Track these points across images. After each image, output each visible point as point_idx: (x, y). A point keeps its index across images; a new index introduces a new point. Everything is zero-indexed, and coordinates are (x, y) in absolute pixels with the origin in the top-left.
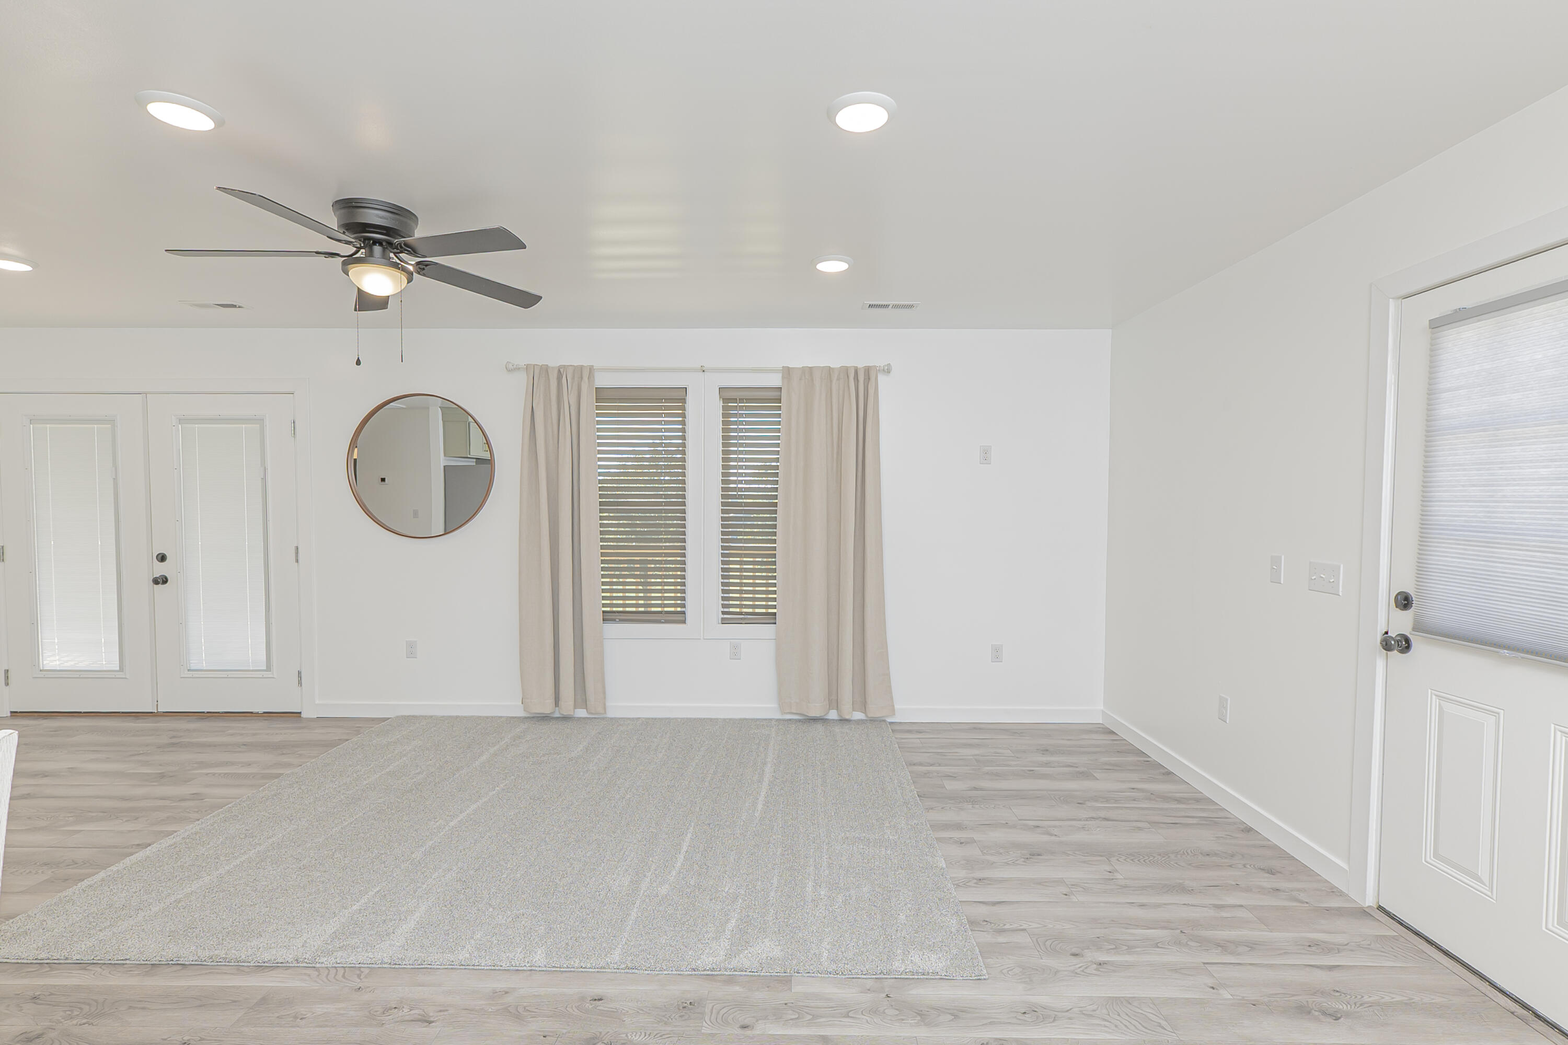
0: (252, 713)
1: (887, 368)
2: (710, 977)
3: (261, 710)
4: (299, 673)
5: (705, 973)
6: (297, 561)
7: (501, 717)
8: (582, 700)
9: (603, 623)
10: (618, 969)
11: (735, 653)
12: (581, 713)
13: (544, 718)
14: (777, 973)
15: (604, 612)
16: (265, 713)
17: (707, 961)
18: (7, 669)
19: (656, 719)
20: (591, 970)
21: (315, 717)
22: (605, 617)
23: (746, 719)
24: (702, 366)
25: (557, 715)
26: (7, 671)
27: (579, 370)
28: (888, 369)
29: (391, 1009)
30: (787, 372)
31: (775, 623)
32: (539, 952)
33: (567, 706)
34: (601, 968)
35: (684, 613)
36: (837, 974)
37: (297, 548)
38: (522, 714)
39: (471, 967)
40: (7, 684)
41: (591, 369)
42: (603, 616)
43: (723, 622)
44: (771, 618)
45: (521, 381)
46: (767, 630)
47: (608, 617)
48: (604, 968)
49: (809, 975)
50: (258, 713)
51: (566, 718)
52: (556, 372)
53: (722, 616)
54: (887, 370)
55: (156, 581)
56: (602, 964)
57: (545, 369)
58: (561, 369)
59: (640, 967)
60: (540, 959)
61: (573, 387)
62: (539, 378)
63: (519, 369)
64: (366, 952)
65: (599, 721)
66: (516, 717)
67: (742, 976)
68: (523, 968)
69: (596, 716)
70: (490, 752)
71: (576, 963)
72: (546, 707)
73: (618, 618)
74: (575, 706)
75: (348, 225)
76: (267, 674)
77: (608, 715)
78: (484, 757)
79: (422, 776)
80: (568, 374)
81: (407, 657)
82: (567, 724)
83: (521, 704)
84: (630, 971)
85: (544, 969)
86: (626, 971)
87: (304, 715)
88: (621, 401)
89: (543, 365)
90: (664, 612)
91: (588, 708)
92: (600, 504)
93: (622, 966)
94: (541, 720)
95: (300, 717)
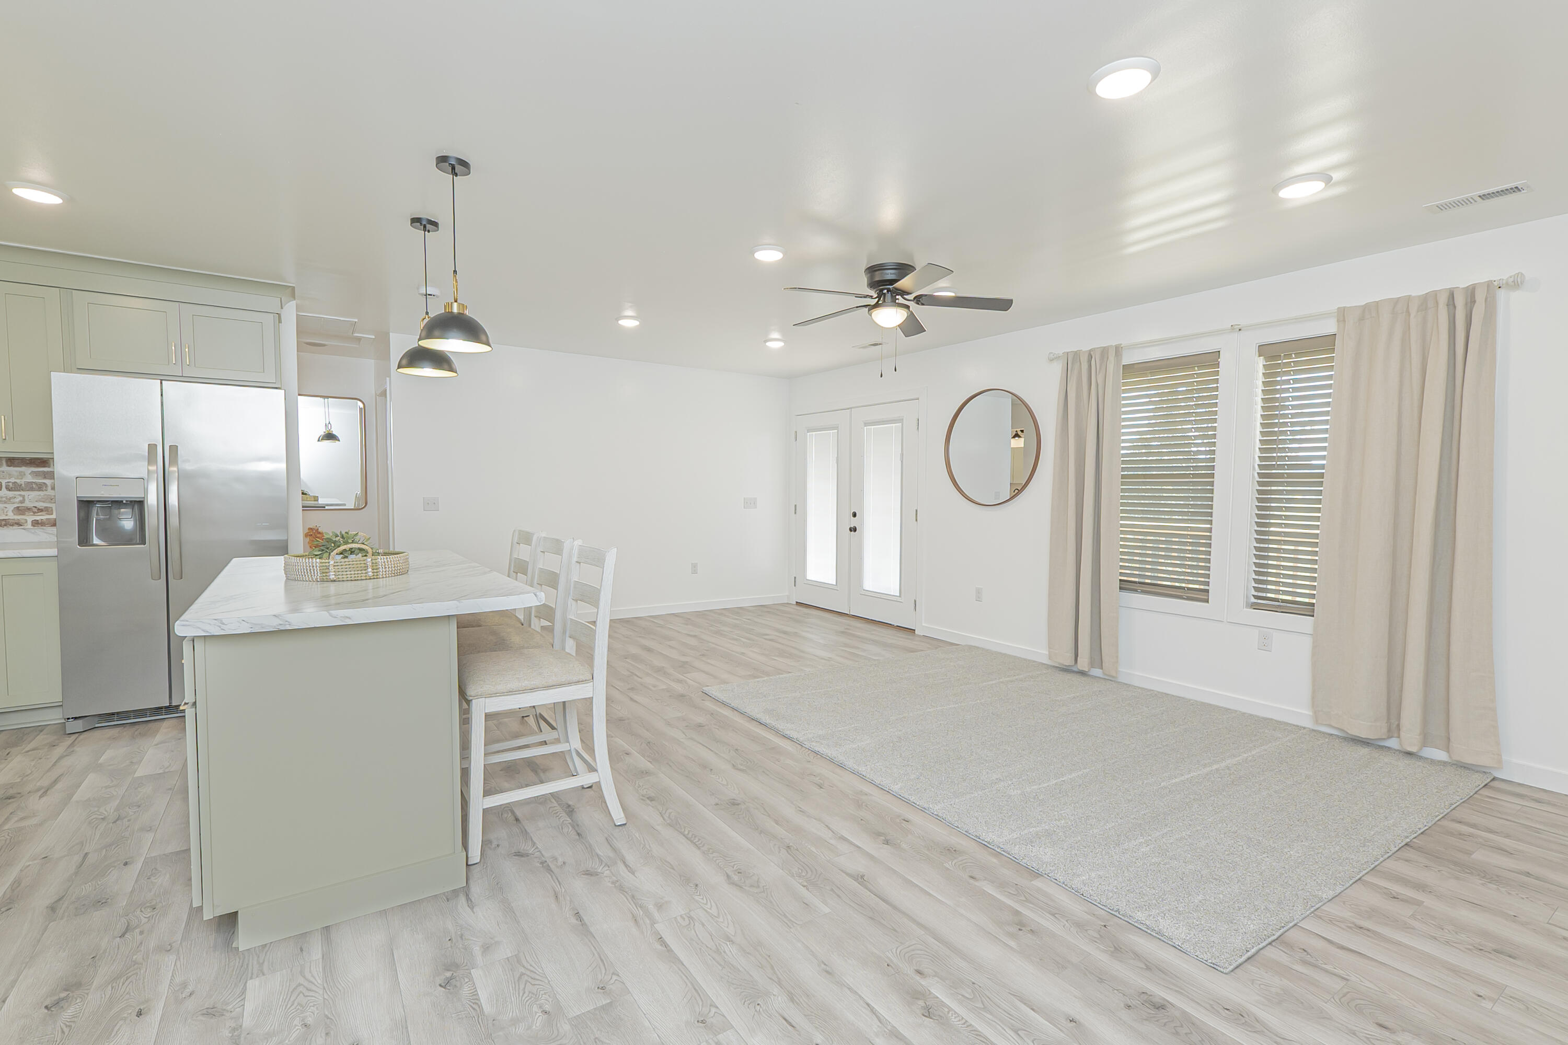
0: (891, 624)
1: (1512, 279)
2: (985, 846)
3: (896, 625)
4: (915, 601)
5: (983, 842)
6: (917, 520)
7: (1034, 662)
8: (1097, 659)
9: (1119, 591)
10: (933, 813)
11: (1265, 644)
12: (1097, 672)
13: (1066, 670)
14: (1032, 867)
15: (1121, 580)
16: (897, 626)
17: (989, 836)
18: (795, 576)
19: (1168, 694)
20: (917, 807)
21: (923, 635)
22: (1121, 586)
23: (1272, 719)
24: (1232, 326)
25: (1075, 669)
26: (795, 578)
27: (1104, 351)
28: (1514, 281)
29: (812, 775)
30: (1342, 314)
31: (1313, 616)
32: (899, 785)
33: (1083, 664)
35: (1207, 591)
36: (1078, 892)
37: (917, 511)
38: (1046, 661)
39: (862, 776)
40: (795, 586)
41: (1118, 350)
42: (1120, 584)
43: (1255, 606)
44: (1308, 610)
45: (1057, 369)
46: (1305, 623)
47: (1125, 586)
48: (926, 809)
49: (1056, 881)
50: (893, 626)
51: (1082, 673)
52: (1086, 355)
53: (1256, 601)
54: (1516, 284)
55: (850, 530)
56: (926, 806)
57: (1076, 355)
58: (1092, 353)
59: (945, 818)
60: (896, 788)
61: (1100, 368)
62: (1073, 363)
63: (1058, 358)
64: (824, 748)
65: (1113, 682)
66: (1045, 664)
67: (1006, 856)
68: (885, 789)
69: (1111, 679)
70: (1001, 680)
71: (912, 799)
72: (1068, 660)
73: (1140, 588)
74: (1092, 665)
75: (873, 284)
76: (899, 599)
77: (1120, 679)
78: (994, 682)
79: (942, 681)
80: (1097, 356)
81: (977, 600)
82: (1084, 679)
83: (1048, 653)
84: (937, 817)
85: (895, 794)
86: (934, 816)
87: (916, 632)
88: (1152, 374)
89: (1076, 352)
90: (1187, 588)
91: (1102, 669)
92: (1123, 477)
93: (935, 813)
94: (1061, 670)
95: (914, 633)
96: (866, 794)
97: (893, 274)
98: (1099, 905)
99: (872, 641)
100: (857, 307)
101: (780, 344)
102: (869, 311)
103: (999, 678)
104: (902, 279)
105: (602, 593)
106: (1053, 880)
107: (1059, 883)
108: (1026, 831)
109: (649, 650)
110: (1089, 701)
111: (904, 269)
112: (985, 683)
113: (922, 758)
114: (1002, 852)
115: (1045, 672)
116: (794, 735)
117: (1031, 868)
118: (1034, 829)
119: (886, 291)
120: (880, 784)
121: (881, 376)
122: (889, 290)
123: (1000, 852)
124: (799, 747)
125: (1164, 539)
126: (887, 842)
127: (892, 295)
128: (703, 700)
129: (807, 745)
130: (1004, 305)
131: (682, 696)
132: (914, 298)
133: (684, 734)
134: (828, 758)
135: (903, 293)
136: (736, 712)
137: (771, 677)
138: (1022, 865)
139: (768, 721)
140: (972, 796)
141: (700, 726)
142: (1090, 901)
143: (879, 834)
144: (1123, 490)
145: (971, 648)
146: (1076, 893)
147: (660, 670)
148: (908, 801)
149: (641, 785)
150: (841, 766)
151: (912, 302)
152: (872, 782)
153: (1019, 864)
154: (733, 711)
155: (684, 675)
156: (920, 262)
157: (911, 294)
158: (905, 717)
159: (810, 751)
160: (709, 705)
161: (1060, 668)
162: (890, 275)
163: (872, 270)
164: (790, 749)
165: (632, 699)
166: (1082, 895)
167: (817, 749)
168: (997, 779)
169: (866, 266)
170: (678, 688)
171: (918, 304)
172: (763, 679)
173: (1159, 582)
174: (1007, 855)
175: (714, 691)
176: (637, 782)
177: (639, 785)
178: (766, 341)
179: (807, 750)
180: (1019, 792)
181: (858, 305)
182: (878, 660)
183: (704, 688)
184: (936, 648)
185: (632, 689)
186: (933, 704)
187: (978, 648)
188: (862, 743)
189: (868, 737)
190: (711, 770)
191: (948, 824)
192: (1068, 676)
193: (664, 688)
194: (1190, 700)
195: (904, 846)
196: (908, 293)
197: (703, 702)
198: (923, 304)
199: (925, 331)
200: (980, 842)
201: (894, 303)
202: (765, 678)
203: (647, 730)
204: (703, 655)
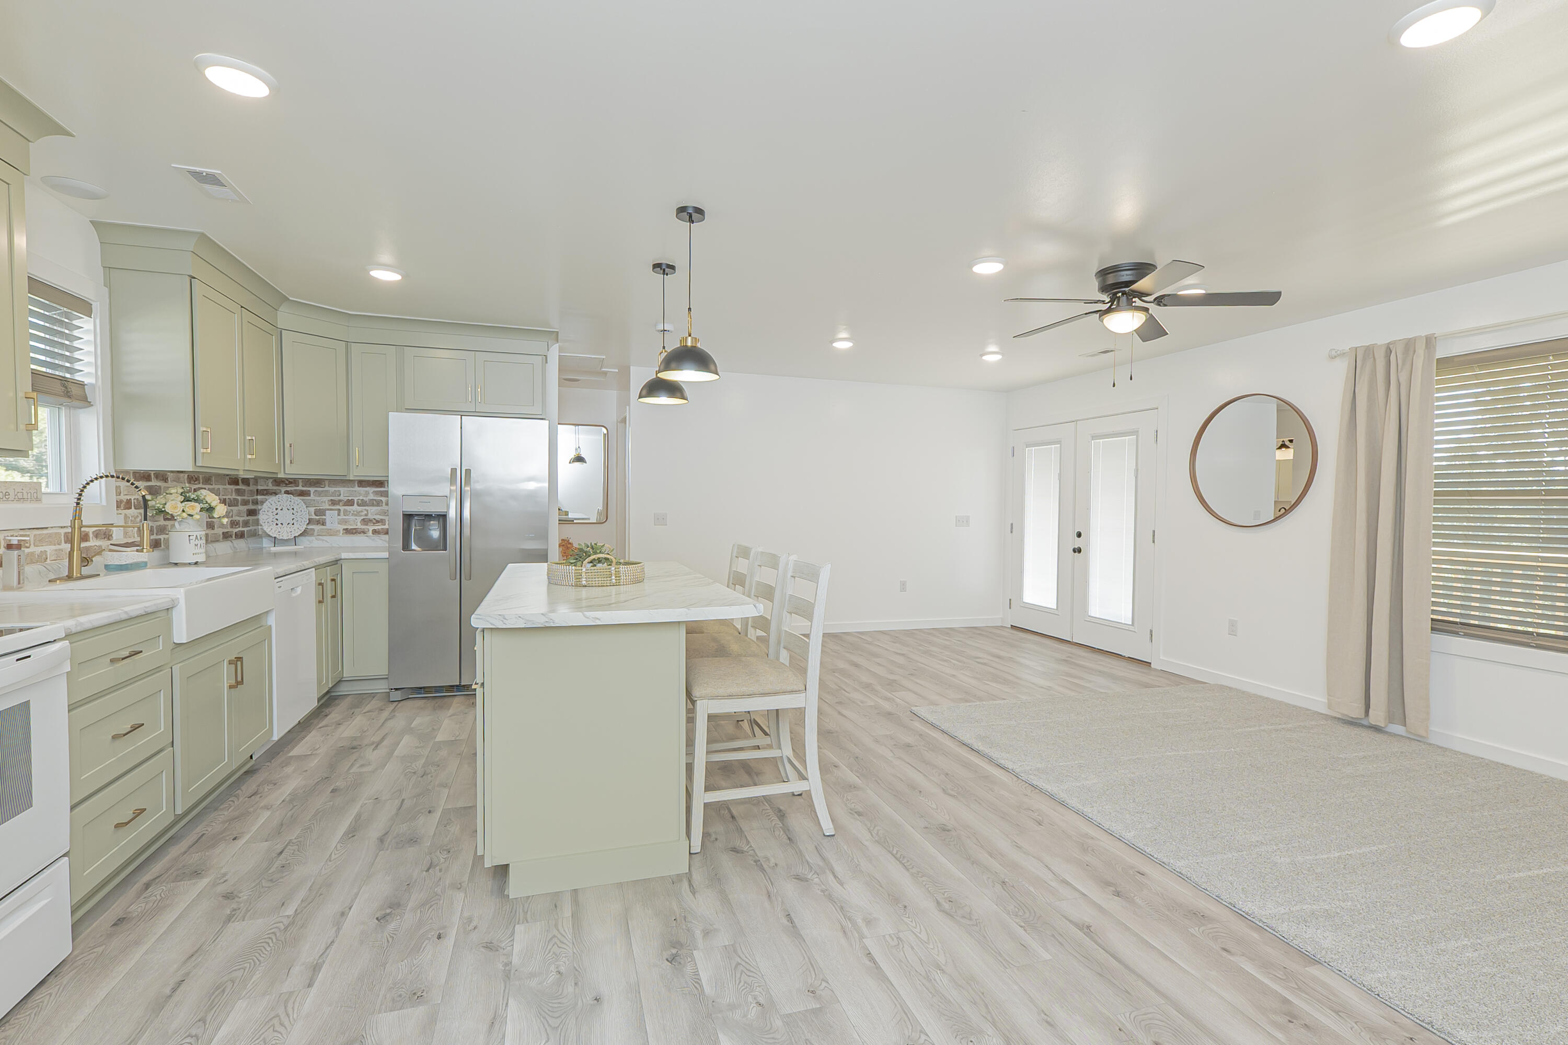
0: (1119, 655)
2: (1243, 917)
3: (1127, 655)
4: (1151, 631)
5: (1240, 912)
6: (1154, 542)
8: (1398, 712)
9: (1432, 633)
10: (1174, 870)
12: (1398, 729)
13: (1352, 723)
15: (1432, 620)
16: (1129, 657)
17: (1248, 906)
18: (1010, 597)
20: (1155, 860)
21: (1160, 669)
22: (1433, 626)
25: (1365, 722)
26: (1010, 600)
27: (1409, 345)
29: (1030, 810)
32: (1132, 833)
33: (1377, 716)
34: (1163, 863)
37: (1154, 532)
38: (1324, 710)
39: (1087, 818)
40: (1010, 608)
41: (1430, 341)
42: (1432, 624)
45: (1342, 368)
47: (1438, 626)
48: (1166, 864)
50: (1125, 657)
51: (1376, 729)
52: (1383, 350)
55: (1074, 551)
56: (1165, 860)
57: (1369, 351)
58: (1391, 346)
59: (1190, 877)
60: (1129, 835)
61: (1404, 364)
62: (1364, 359)
63: (1343, 354)
64: (1044, 782)
65: (1421, 744)
66: (1321, 714)
67: (1270, 932)
68: (1116, 835)
69: (1419, 739)
70: (1262, 728)
71: (1148, 850)
72: (1356, 711)
73: (1462, 631)
74: (1391, 719)
75: (1104, 289)
76: (1132, 628)
77: (1433, 740)
78: (1252, 729)
79: (1185, 723)
80: (1399, 350)
81: (1229, 634)
82: (1378, 736)
83: (1327, 701)
84: (1180, 875)
85: (1126, 842)
86: (1177, 873)
87: (1152, 666)
88: (1481, 368)
89: (1368, 346)
90: (1536, 633)
91: (1405, 725)
92: (1437, 494)
93: (1178, 870)
94: (1345, 723)
95: (1150, 666)
96: (1092, 838)
97: (1130, 275)
98: (1403, 1012)
99: (1100, 672)
100: (1086, 314)
101: (999, 357)
102: (1100, 317)
103: (1261, 725)
104: (1139, 280)
105: (816, 608)
106: (1335, 970)
107: (1344, 976)
108: (1298, 908)
109: (856, 665)
110: (1387, 762)
111: (1143, 269)
112: (1240, 730)
113: (1161, 806)
114: (1265, 927)
115: (1322, 723)
116: (1010, 765)
117: (1305, 952)
118: (1310, 906)
119: (1120, 294)
120: (1108, 829)
121: (1114, 386)
122: (1124, 293)
123: (1262, 926)
124: (1015, 779)
125: (1499, 571)
126: (1118, 894)
127: (1127, 298)
128: (911, 720)
129: (1024, 776)
130: (1270, 298)
131: (890, 714)
132: (1155, 300)
133: (892, 752)
134: (1048, 793)
135: (1141, 295)
136: (945, 734)
137: (984, 703)
138: (1292, 946)
139: (981, 748)
140: (1225, 857)
141: (908, 746)
142: (1390, 1004)
143: (1108, 884)
144: (1436, 510)
145: (1222, 688)
146: (1369, 992)
147: (868, 686)
148: (1144, 853)
149: (849, 798)
150: (1063, 804)
151: (1152, 304)
152: (1100, 826)
153: (1289, 944)
154: (943, 734)
155: (893, 693)
156: (1161, 261)
157: (1151, 295)
158: (1139, 759)
159: (1027, 785)
160: (917, 724)
161: (1344, 720)
162: (1126, 276)
163: (1103, 273)
164: (1006, 780)
165: (839, 713)
166: (1378, 995)
167: (1035, 783)
168: (1258, 841)
169: (1098, 269)
170: (887, 706)
171: (1160, 305)
172: (976, 704)
173: (1492, 624)
174: (1272, 931)
175: (923, 711)
176: (845, 795)
177: (847, 798)
178: (982, 355)
179: (1024, 783)
180: (1288, 860)
181: (1087, 312)
182: (1105, 693)
183: (912, 708)
184: (1178, 685)
185: (840, 703)
186: (1173, 747)
187: (1230, 688)
188: (1088, 782)
189: (1094, 776)
190: (920, 792)
191: (1194, 884)
192: (1354, 731)
193: (872, 704)
194: (1541, 776)
195: (1138, 901)
196: (1147, 295)
197: (912, 722)
198: (1165, 305)
199: (1168, 334)
200: (1235, 911)
201: (1130, 306)
202: (977, 703)
203: (855, 745)
204: (912, 674)
